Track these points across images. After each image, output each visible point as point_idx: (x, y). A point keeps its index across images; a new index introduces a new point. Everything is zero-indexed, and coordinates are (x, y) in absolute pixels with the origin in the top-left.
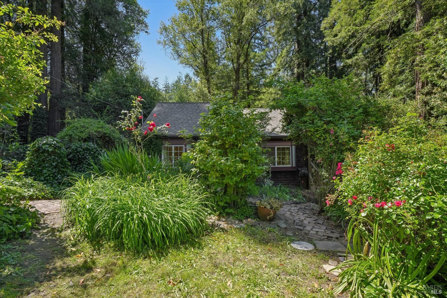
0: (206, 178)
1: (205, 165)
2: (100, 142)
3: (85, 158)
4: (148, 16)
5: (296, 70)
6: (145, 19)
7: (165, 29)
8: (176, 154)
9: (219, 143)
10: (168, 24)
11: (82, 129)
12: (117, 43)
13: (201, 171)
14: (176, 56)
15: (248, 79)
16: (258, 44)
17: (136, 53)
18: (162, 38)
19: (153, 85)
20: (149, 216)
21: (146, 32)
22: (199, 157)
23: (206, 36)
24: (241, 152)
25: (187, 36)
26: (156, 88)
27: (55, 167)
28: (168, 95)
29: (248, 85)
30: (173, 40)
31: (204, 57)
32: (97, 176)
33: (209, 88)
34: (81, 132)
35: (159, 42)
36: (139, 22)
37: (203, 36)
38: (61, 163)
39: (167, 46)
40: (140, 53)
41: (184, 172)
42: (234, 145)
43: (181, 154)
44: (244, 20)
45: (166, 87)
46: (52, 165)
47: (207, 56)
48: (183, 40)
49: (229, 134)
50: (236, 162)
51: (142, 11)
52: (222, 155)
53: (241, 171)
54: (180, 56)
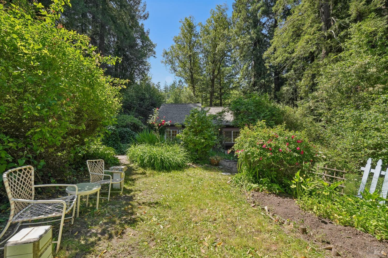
0: (187, 146)
1: (187, 140)
2: (132, 128)
3: (125, 137)
4: (156, 47)
5: (253, 79)
6: (154, 49)
7: (166, 53)
8: (173, 135)
9: (193, 130)
10: (168, 51)
11: (123, 121)
12: (136, 63)
13: (185, 143)
14: (173, 71)
15: (220, 85)
16: (229, 59)
17: (148, 70)
18: (164, 59)
19: (156, 87)
20: (164, 158)
21: (154, 57)
22: (184, 136)
23: (192, 58)
24: (204, 134)
25: (180, 58)
26: (159, 89)
27: (114, 141)
28: (167, 94)
29: (221, 89)
30: (171, 60)
31: (191, 72)
32: (139, 144)
33: (194, 92)
34: (122, 122)
35: (162, 62)
36: (150, 50)
37: (190, 59)
38: (116, 139)
39: (167, 64)
40: (150, 70)
41: (177, 143)
42: (201, 131)
43: (175, 135)
44: (217, 49)
45: (165, 88)
46: (112, 139)
47: (193, 71)
48: (178, 61)
49: (198, 126)
50: (201, 139)
51: (152, 44)
52: (195, 135)
53: (203, 143)
54: (175, 71)
